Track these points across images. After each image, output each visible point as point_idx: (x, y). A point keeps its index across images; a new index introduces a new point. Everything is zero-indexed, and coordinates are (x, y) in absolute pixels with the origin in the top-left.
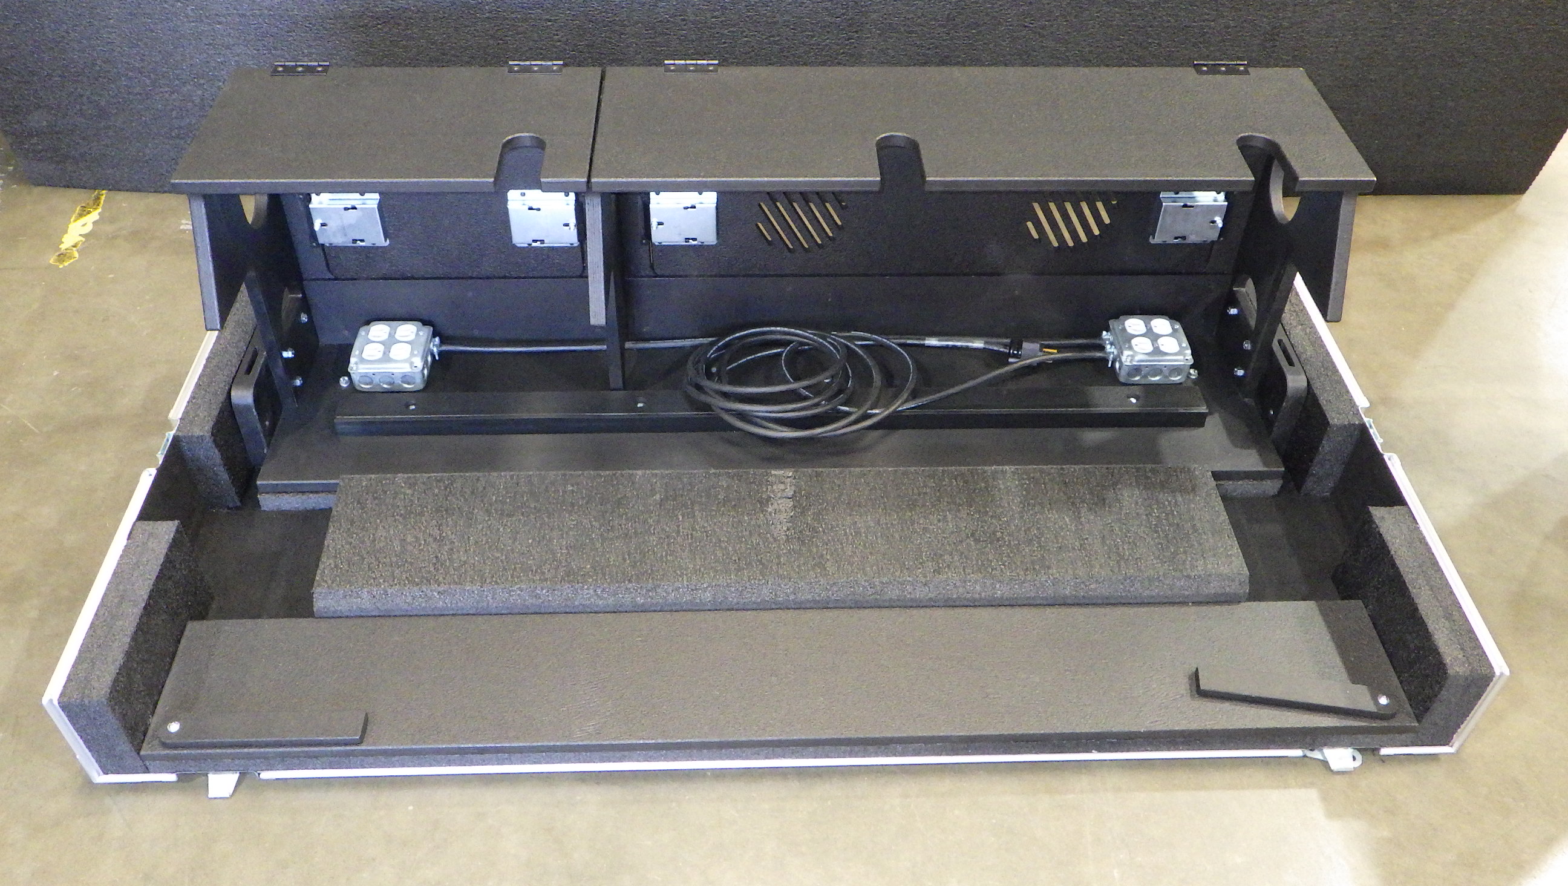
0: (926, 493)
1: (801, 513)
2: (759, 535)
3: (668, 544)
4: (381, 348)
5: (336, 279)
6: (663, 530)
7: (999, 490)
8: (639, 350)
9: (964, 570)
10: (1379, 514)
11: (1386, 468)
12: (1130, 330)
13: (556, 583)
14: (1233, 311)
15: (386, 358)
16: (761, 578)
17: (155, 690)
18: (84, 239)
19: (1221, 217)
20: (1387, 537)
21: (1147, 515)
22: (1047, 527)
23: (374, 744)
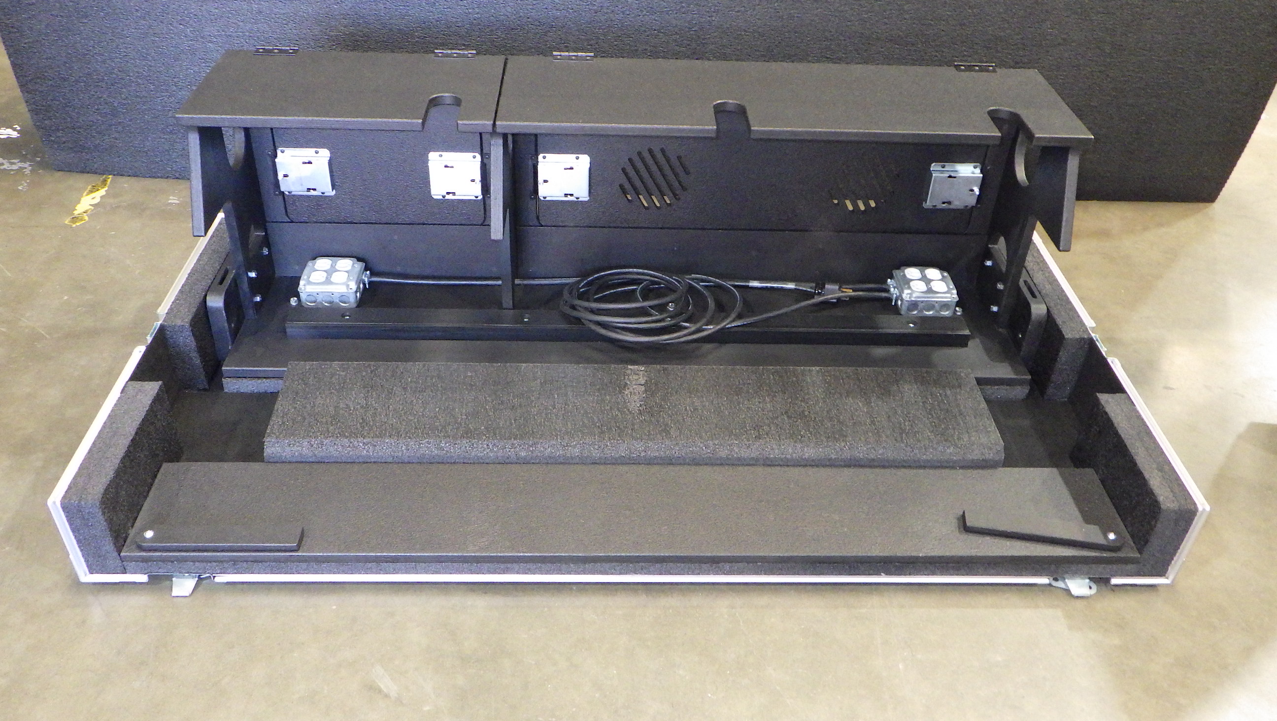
0: (749, 384)
1: (651, 395)
2: (618, 410)
3: (546, 414)
4: (325, 274)
5: (292, 222)
6: (542, 404)
7: (807, 382)
8: (526, 285)
9: (779, 437)
10: (1104, 398)
11: (1110, 369)
12: (908, 276)
13: (457, 439)
14: (989, 263)
15: (328, 281)
16: (619, 439)
17: (135, 509)
18: (93, 208)
19: (977, 186)
20: (1112, 415)
21: (923, 403)
22: (845, 409)
23: (308, 551)
